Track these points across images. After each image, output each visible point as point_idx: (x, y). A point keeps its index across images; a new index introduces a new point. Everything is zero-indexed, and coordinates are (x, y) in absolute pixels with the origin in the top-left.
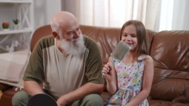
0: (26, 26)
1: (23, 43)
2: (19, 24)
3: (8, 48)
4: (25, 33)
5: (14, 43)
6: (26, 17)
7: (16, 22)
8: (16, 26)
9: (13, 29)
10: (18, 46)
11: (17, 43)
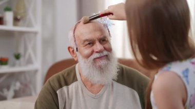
0: (29, 61)
1: (26, 86)
2: (22, 59)
3: (5, 92)
4: (29, 72)
5: (15, 85)
6: (30, 51)
7: (18, 57)
8: (17, 62)
9: (14, 65)
10: (20, 89)
11: (18, 85)
